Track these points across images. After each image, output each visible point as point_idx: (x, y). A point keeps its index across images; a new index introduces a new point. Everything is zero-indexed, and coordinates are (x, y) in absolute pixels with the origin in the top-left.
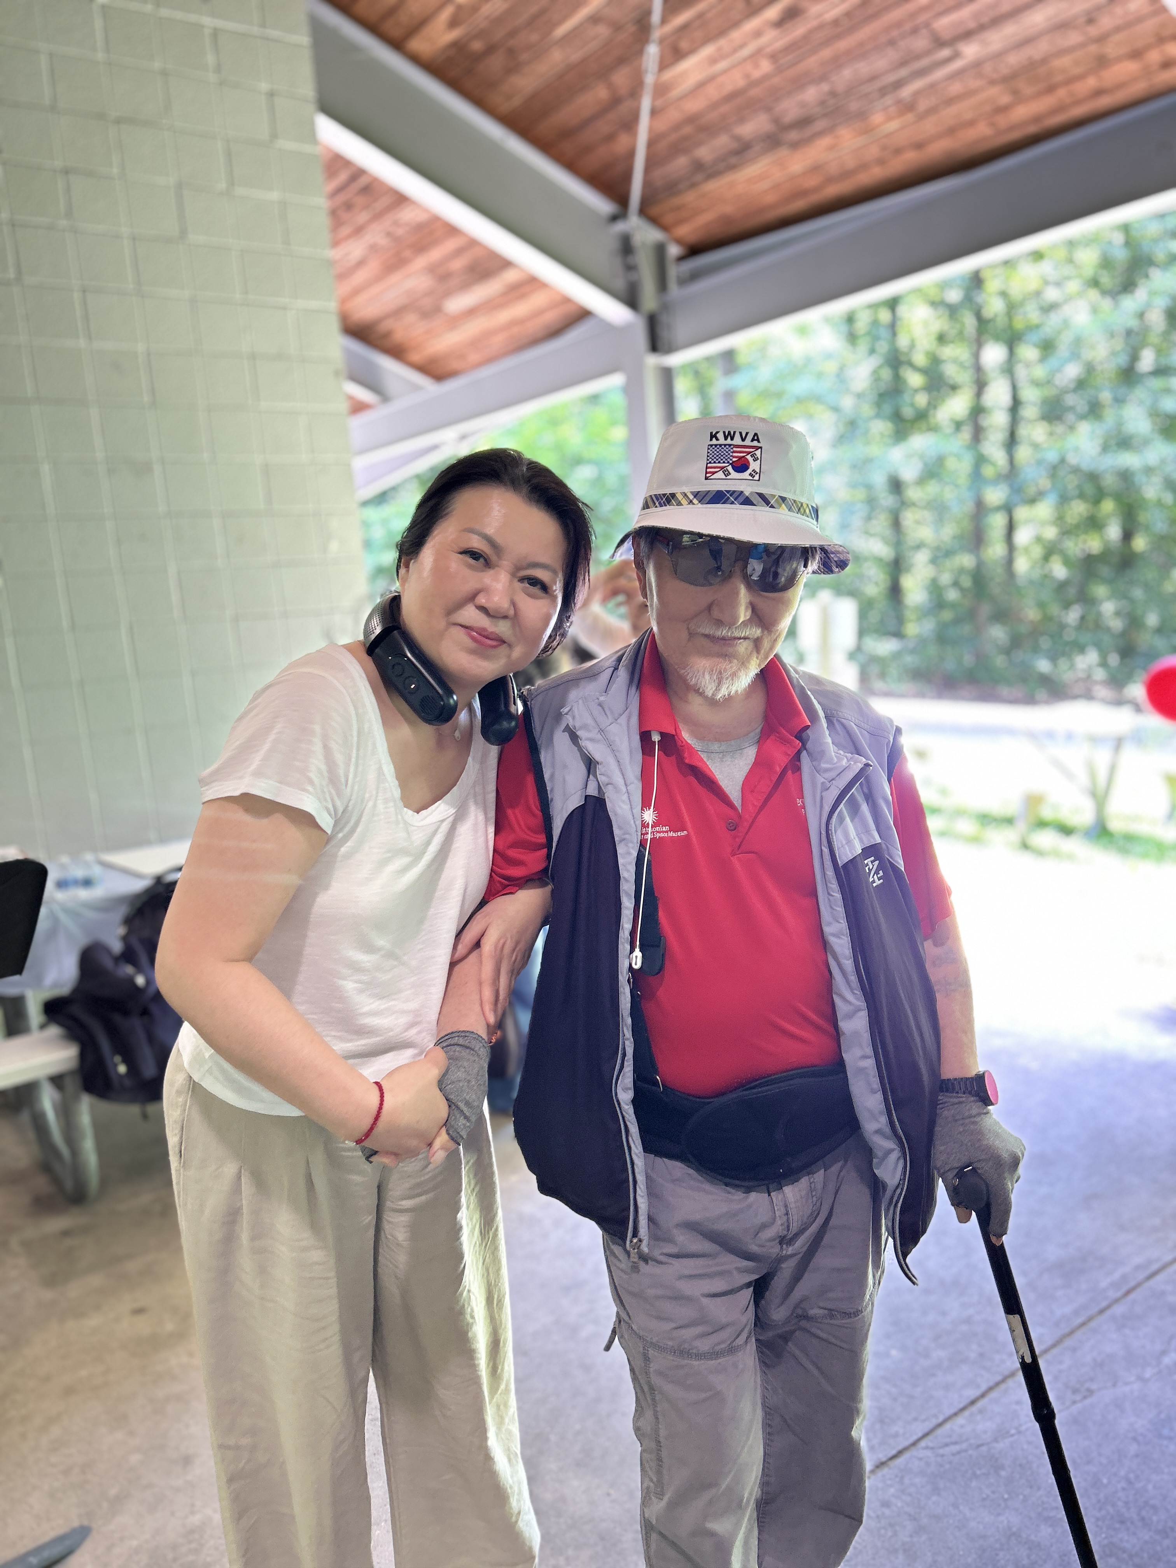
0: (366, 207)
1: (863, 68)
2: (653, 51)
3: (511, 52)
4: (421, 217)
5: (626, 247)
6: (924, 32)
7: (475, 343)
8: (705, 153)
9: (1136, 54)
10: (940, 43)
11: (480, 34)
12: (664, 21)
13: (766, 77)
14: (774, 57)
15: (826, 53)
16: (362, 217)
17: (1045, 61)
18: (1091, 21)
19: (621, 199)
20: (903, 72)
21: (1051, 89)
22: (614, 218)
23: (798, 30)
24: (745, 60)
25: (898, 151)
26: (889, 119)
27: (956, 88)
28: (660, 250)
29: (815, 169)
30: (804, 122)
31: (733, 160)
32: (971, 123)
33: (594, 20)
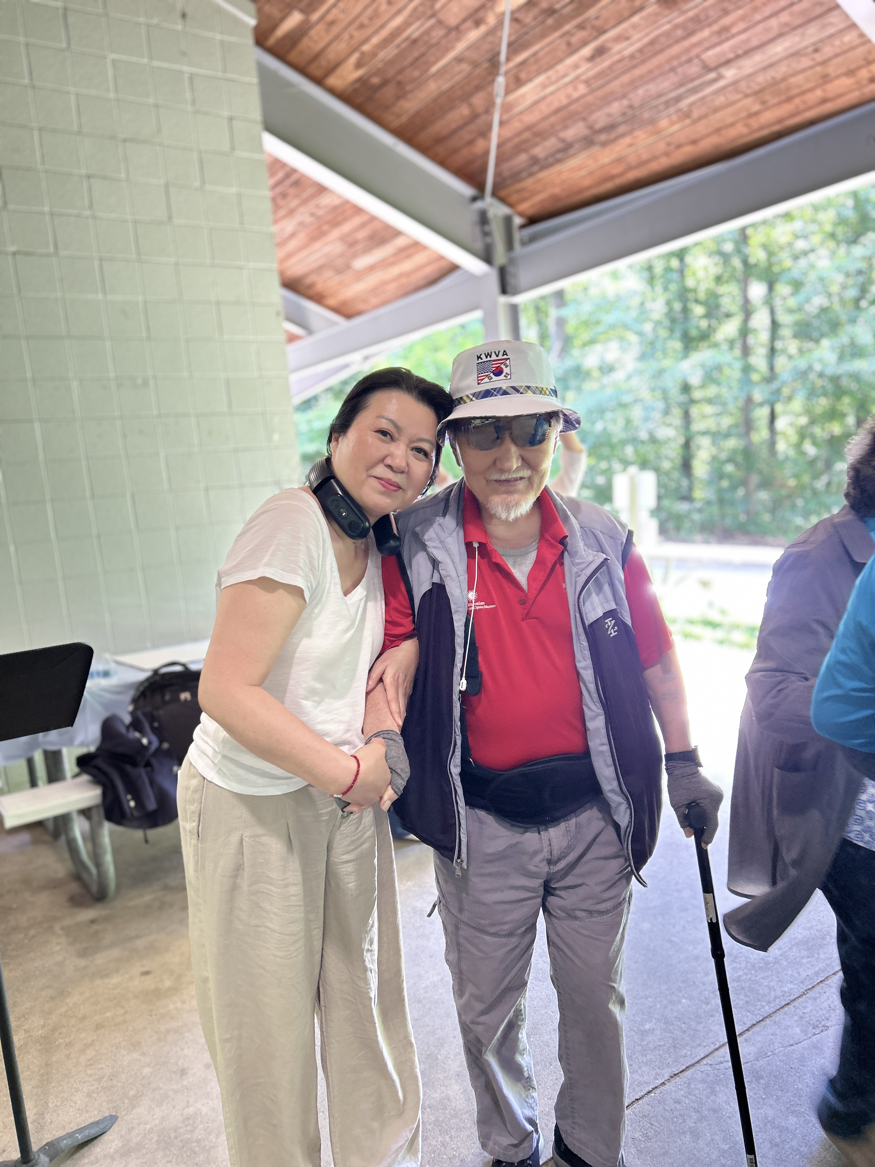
0: (297, 196)
1: (653, 88)
2: (501, 80)
3: (400, 84)
4: (337, 202)
5: (483, 219)
6: (696, 61)
7: (374, 290)
8: (539, 151)
9: (850, 73)
10: (707, 69)
11: (378, 72)
12: (508, 59)
13: (582, 97)
14: (587, 82)
15: (626, 78)
16: (294, 203)
17: (784, 79)
18: (816, 51)
19: (480, 187)
20: (681, 90)
21: (789, 99)
22: (474, 199)
23: (605, 63)
24: (566, 85)
25: (679, 146)
26: (672, 124)
27: (721, 100)
28: (508, 221)
29: (619, 160)
30: (611, 127)
31: (559, 156)
32: (732, 125)
33: (459, 60)
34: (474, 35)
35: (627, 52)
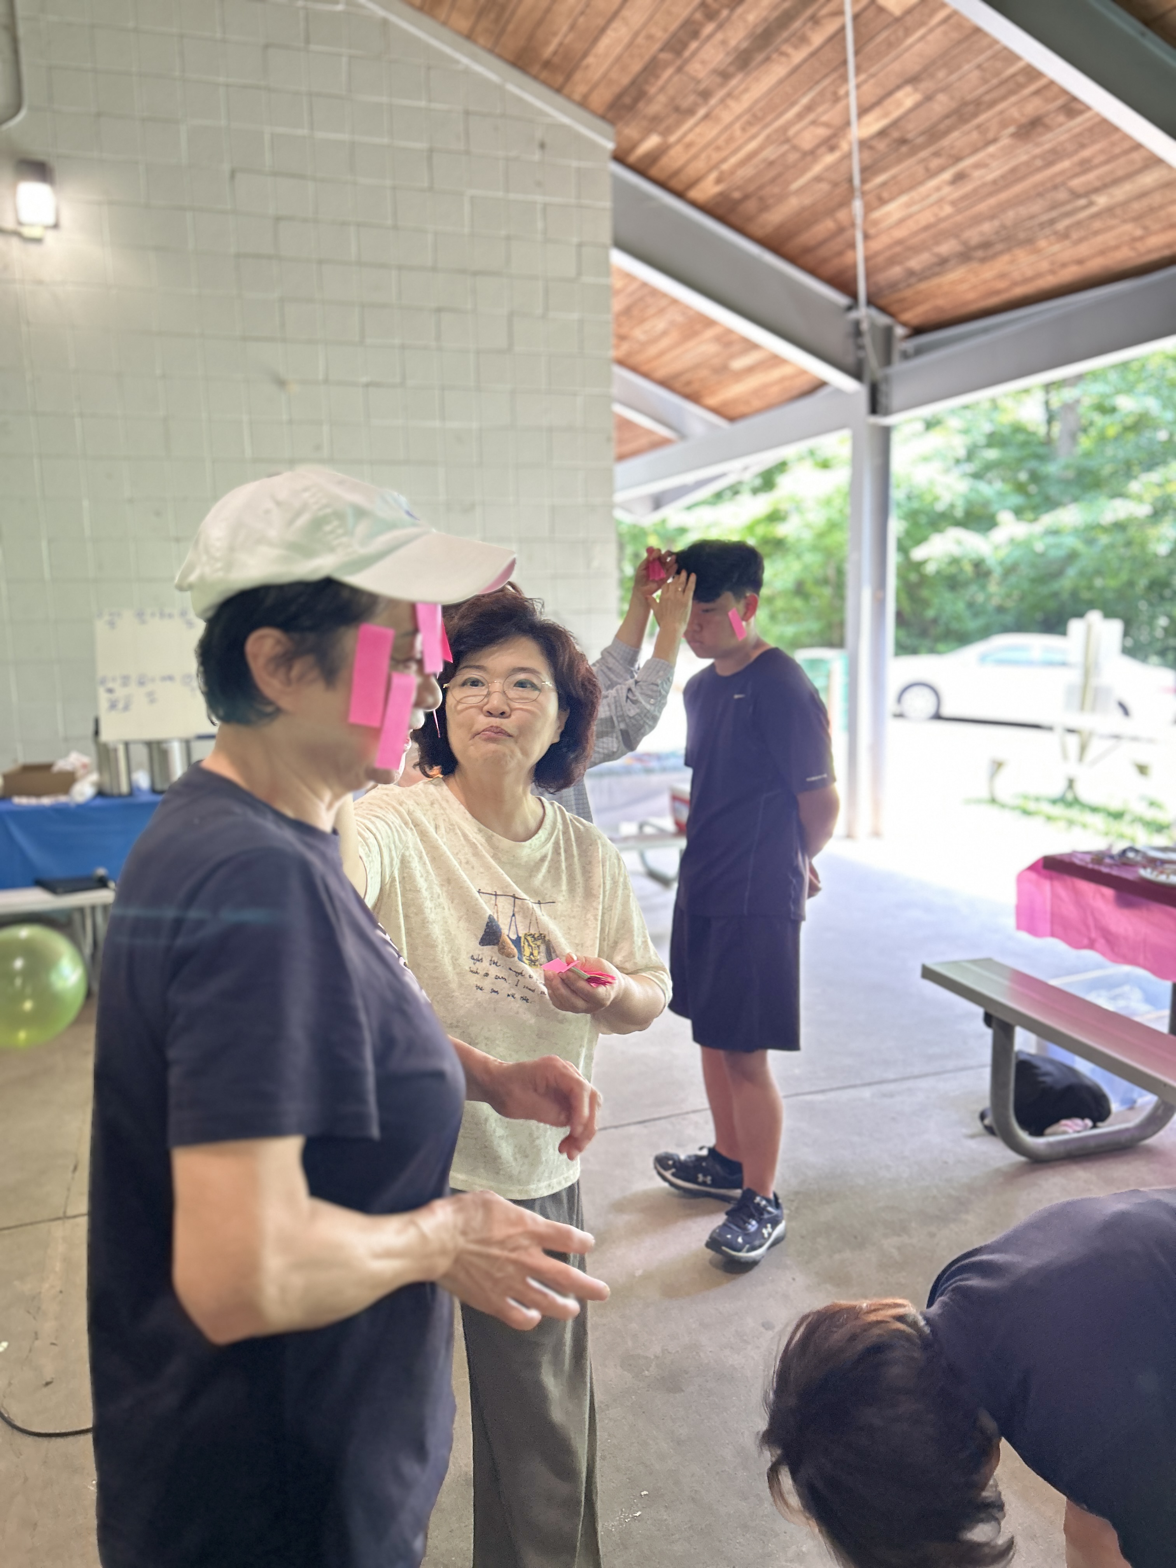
1: (1023, 211)
2: (858, 201)
3: (761, 199)
6: (1063, 189)
7: (757, 392)
8: (915, 263)
10: (1077, 195)
11: (738, 188)
12: (863, 183)
13: (948, 217)
14: (953, 203)
15: (992, 201)
19: (850, 293)
20: (1054, 214)
23: (967, 187)
24: (932, 205)
25: (1064, 265)
26: (1052, 244)
27: (1098, 224)
28: (887, 331)
29: (1002, 276)
30: (986, 245)
31: (937, 269)
32: (1117, 247)
33: (818, 179)
34: (829, 159)
35: (990, 177)
